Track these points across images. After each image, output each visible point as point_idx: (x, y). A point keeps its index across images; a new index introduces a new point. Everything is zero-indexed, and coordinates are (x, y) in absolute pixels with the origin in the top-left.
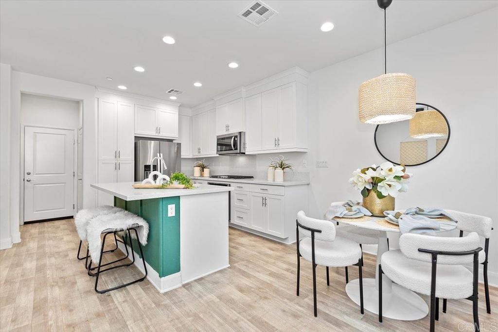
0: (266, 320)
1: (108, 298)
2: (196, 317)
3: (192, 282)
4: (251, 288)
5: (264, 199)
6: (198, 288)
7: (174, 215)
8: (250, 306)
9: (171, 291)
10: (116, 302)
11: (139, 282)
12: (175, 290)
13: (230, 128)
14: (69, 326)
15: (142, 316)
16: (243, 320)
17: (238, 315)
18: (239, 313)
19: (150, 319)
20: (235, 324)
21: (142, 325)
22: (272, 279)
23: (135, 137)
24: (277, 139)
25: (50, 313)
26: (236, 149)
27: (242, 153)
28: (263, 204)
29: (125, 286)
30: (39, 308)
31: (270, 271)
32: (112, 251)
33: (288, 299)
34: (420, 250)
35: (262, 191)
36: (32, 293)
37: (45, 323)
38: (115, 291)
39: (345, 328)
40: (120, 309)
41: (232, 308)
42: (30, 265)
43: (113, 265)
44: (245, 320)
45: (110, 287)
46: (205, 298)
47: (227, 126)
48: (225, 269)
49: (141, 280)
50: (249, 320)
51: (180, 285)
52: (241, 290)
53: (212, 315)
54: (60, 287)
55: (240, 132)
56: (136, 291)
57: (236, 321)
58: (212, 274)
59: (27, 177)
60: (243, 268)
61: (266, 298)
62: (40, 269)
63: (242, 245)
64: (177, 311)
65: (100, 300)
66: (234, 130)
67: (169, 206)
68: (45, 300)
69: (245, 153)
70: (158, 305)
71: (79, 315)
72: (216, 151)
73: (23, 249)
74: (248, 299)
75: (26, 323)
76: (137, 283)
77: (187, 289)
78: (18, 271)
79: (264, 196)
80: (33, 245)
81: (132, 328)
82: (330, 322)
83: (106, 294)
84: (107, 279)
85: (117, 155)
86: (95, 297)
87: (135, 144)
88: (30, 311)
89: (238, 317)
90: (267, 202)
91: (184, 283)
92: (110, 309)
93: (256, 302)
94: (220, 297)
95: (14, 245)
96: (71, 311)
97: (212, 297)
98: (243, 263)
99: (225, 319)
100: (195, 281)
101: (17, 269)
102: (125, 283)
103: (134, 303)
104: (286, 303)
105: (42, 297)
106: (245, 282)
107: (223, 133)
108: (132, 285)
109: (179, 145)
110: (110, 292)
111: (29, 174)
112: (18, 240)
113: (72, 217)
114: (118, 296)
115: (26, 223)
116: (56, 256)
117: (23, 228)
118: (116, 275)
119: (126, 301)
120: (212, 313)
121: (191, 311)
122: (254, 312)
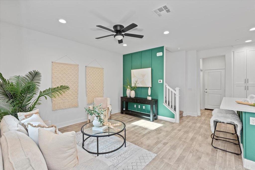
1: (216, 151)
10: (218, 155)
11: (235, 155)
14: (197, 150)
25: (194, 143)
29: (226, 151)
30: (193, 139)
36: (193, 134)
37: (192, 145)
38: (221, 150)
40: (217, 158)
42: (198, 125)
43: (228, 140)
45: (220, 148)
49: (238, 154)
54: (202, 137)
56: (230, 157)
59: (206, 91)
62: (200, 128)
65: (212, 150)
67: (250, 118)
71: (202, 149)
73: (200, 118)
75: (187, 141)
78: (194, 125)
80: (203, 118)
81: (216, 168)
83: (216, 149)
84: (221, 144)
85: (246, 81)
86: (211, 147)
88: (190, 139)
92: (213, 155)
95: (198, 116)
96: (200, 146)
101: (194, 124)
102: (227, 150)
103: (225, 161)
105: (195, 137)
108: (230, 153)
110: (218, 149)
111: (206, 89)
112: (200, 115)
113: (212, 110)
114: (220, 153)
115: (205, 109)
116: (208, 125)
117: (204, 111)
118: (226, 145)
119: (222, 157)
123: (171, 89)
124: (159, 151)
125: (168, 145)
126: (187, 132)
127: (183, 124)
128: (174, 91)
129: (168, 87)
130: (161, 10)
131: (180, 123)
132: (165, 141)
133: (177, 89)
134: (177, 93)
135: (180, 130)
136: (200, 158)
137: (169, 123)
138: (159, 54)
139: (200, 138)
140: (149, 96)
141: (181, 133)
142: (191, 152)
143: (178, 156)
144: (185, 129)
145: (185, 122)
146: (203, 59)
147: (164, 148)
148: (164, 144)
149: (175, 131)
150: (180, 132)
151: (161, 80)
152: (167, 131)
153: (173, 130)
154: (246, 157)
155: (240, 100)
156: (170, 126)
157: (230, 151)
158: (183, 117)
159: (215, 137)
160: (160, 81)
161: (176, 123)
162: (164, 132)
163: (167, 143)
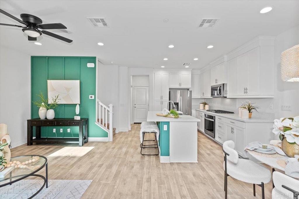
0: (195, 191)
1: (144, 157)
2: (167, 176)
3: (175, 163)
4: (201, 176)
5: (232, 129)
6: (176, 166)
7: (166, 130)
8: (193, 183)
9: (164, 163)
10: (145, 160)
11: (156, 156)
12: (166, 163)
13: (218, 81)
14: (130, 162)
15: (150, 168)
16: (185, 187)
17: (184, 184)
18: (185, 184)
19: (151, 170)
20: (180, 187)
21: (148, 171)
22: (216, 177)
23: (169, 89)
25: (128, 156)
26: (221, 94)
28: (232, 132)
29: (150, 155)
30: (126, 153)
31: (220, 173)
32: (154, 141)
33: (217, 190)
34: (283, 186)
35: (231, 123)
36: (126, 148)
37: (125, 158)
38: (147, 156)
40: (145, 163)
41: (184, 180)
42: (130, 139)
43: (151, 146)
44: (186, 187)
45: (146, 154)
46: (175, 171)
47: (216, 80)
48: (194, 163)
49: (157, 155)
51: (169, 162)
52: (194, 175)
53: (173, 179)
54: (133, 149)
55: (223, 84)
56: (153, 158)
57: (181, 186)
58: (186, 163)
59: (135, 106)
60: (204, 166)
61: (204, 184)
62: (131, 141)
63: (214, 154)
64: (162, 171)
65: (141, 157)
66: (220, 83)
67: (164, 125)
68: (128, 152)
69: (226, 97)
70: (157, 166)
71: (134, 160)
72: (211, 95)
73: (130, 133)
74: (194, 180)
75: (122, 157)
76: (155, 156)
77: (171, 165)
78: (126, 140)
79: (233, 126)
80: (133, 132)
81: (145, 170)
85: (162, 98)
86: (140, 155)
87: (170, 92)
88: (124, 153)
89: (184, 185)
90: (235, 131)
91: (171, 162)
92: (142, 161)
93: (197, 183)
94: (182, 174)
95: (129, 131)
96: (132, 157)
97: (179, 172)
98: (207, 163)
99: (177, 183)
100: (177, 163)
103: (150, 162)
104: (214, 191)
105: (128, 150)
106: (200, 172)
107: (214, 84)
108: (153, 156)
109: (191, 92)
110: (145, 156)
111: (135, 105)
112: (130, 129)
113: (141, 123)
114: (147, 158)
115: (135, 123)
117: (133, 125)
118: (150, 150)
119: (148, 161)
120: (174, 178)
121: (166, 173)
122: (193, 187)
123: (104, 106)
124: (95, 175)
125: (103, 166)
126: (120, 148)
127: (117, 141)
128: (107, 108)
129: (100, 104)
130: (97, 21)
131: (114, 141)
132: (100, 163)
133: (111, 106)
134: (111, 110)
135: (114, 148)
136: (133, 167)
137: (102, 143)
138: (90, 65)
139: (131, 150)
140: (77, 115)
141: (115, 150)
142: (126, 165)
143: (115, 173)
144: (118, 146)
145: (118, 139)
146: (133, 76)
147: (100, 170)
148: (99, 167)
149: (110, 150)
150: (114, 150)
151: (93, 96)
152: (101, 153)
153: (107, 149)
154: (161, 155)
155: (159, 113)
156: (104, 146)
157: (153, 154)
158: (116, 134)
159: (143, 147)
160: (91, 97)
161: (110, 142)
162: (97, 154)
163: (102, 165)
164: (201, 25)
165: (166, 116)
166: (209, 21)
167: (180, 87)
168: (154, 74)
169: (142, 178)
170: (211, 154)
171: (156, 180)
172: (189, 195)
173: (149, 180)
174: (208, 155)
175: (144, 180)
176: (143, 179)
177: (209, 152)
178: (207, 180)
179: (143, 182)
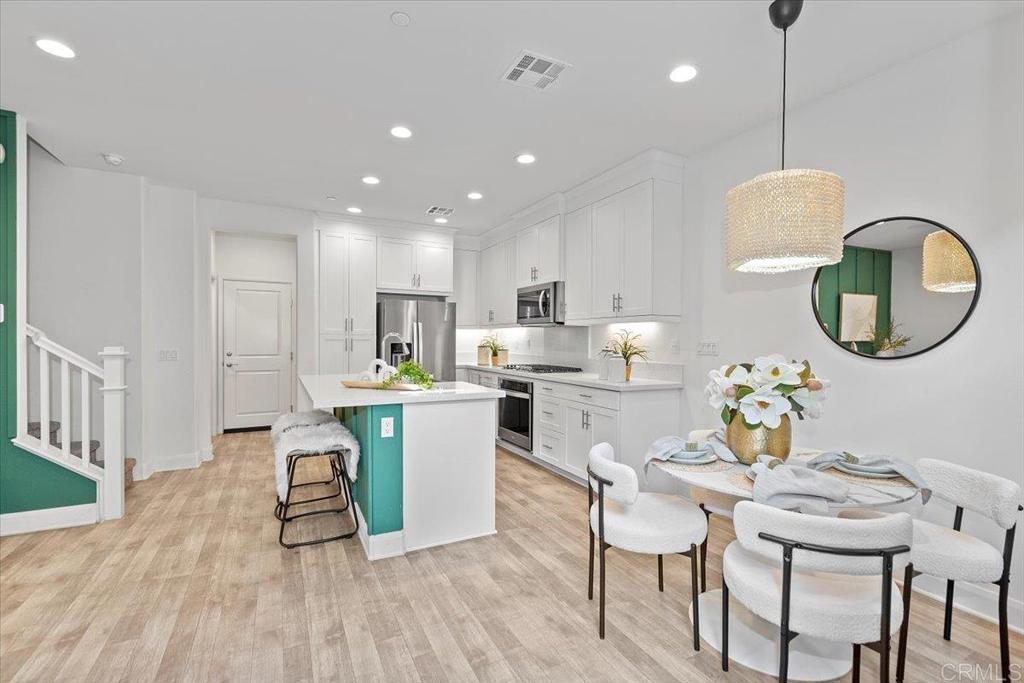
0: (511, 628)
1: (295, 557)
2: (405, 604)
3: (422, 550)
4: (516, 573)
5: (586, 415)
6: (429, 560)
7: (391, 434)
8: (497, 602)
9: (385, 560)
10: (303, 564)
11: (344, 540)
12: (392, 558)
13: (538, 274)
14: (235, 585)
15: (329, 589)
16: (473, 621)
17: (470, 612)
18: (472, 610)
19: (338, 596)
20: (457, 626)
21: (325, 601)
22: (559, 565)
23: (378, 293)
24: (617, 297)
25: (217, 565)
26: (549, 316)
27: (558, 323)
28: (583, 424)
29: (322, 542)
30: (207, 556)
31: (564, 550)
32: (327, 483)
33: (568, 602)
34: (762, 536)
35: (582, 399)
36: (204, 536)
37: (207, 578)
38: (308, 546)
39: (646, 667)
40: (304, 574)
41: (465, 601)
42: (214, 495)
44: (477, 621)
45: (303, 541)
46: (431, 578)
47: (534, 271)
48: (485, 537)
49: (349, 536)
50: (482, 623)
51: (401, 552)
52: (495, 574)
53: (428, 606)
54: (240, 531)
55: (555, 283)
56: (336, 551)
57: (462, 621)
58: (461, 542)
59: (228, 360)
60: (517, 540)
61: (530, 594)
62: (224, 503)
63: (537, 498)
64: (380, 590)
65: (283, 558)
66: (545, 278)
67: (383, 419)
68: (216, 547)
69: (563, 323)
70: (357, 576)
71: (251, 573)
72: (516, 318)
73: (213, 470)
74: (498, 590)
75: (187, 574)
76: (341, 541)
77: (410, 560)
78: (197, 501)
79: (586, 408)
80: (226, 466)
81: (309, 603)
82: (623, 652)
83: (294, 550)
84: (303, 528)
85: (349, 325)
86: (277, 552)
87: (378, 305)
88: (196, 558)
89: (468, 615)
90: (592, 421)
91: (409, 550)
92: (292, 573)
93: (510, 597)
94: (454, 581)
95: (207, 465)
96: (243, 566)
97: (443, 578)
98: (523, 530)
99: (446, 616)
100: (429, 549)
101: (198, 498)
102: (325, 538)
103: (326, 569)
104: (561, 608)
105: (214, 542)
106: (510, 562)
107: (527, 283)
108: (333, 543)
109: (453, 306)
110: (301, 547)
111: (229, 355)
112: (210, 457)
114: (308, 555)
115: (226, 432)
116: (249, 486)
117: (221, 439)
118: (318, 524)
119: (317, 564)
120: (430, 601)
121: (400, 593)
122: (499, 612)
123: (68, 356)
125: (89, 636)
126: (176, 539)
127: (147, 513)
131: (129, 517)
134: (113, 377)
135: (134, 547)
136: (251, 605)
137: (63, 533)
139: (234, 539)
141: (148, 554)
142: (214, 603)
143: (161, 651)
144: (163, 532)
145: (154, 504)
147: (72, 660)
148: (59, 645)
149: (114, 558)
150: (140, 553)
152: (62, 579)
153: (96, 557)
154: (372, 531)
156: (74, 546)
157: (330, 536)
158: (138, 486)
159: (283, 512)
161: (107, 522)
162: (40, 590)
163: (82, 631)
164: (515, 75)
165: (384, 387)
166: (542, 66)
167: (415, 288)
168: (316, 234)
169: (304, 637)
170: (530, 500)
171: (363, 629)
172: (493, 645)
173: (337, 635)
174: (523, 505)
175: (316, 640)
176: (307, 638)
177: (521, 496)
178: (535, 582)
179: (313, 649)
